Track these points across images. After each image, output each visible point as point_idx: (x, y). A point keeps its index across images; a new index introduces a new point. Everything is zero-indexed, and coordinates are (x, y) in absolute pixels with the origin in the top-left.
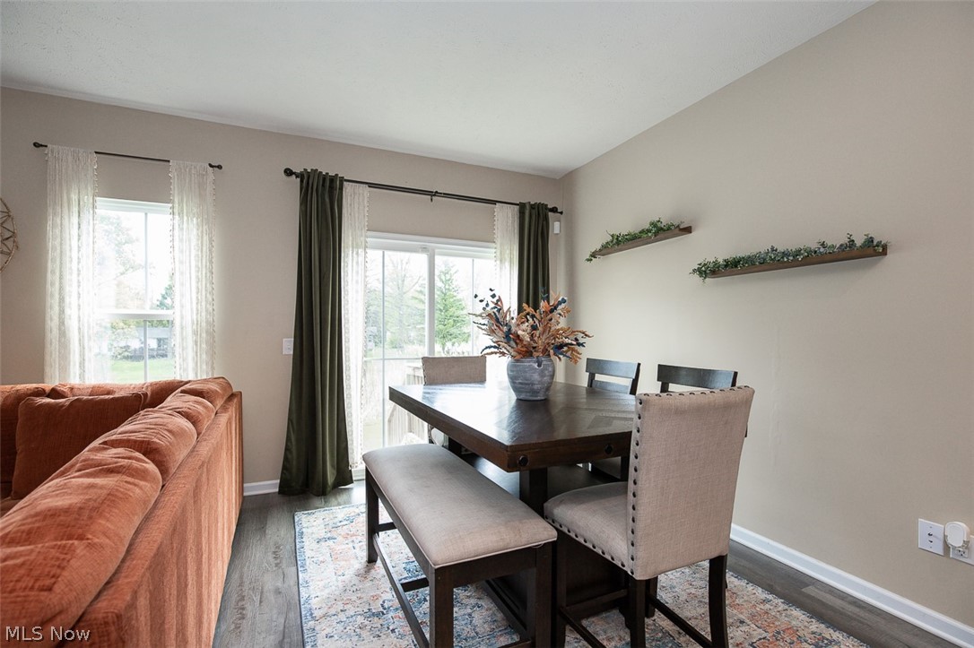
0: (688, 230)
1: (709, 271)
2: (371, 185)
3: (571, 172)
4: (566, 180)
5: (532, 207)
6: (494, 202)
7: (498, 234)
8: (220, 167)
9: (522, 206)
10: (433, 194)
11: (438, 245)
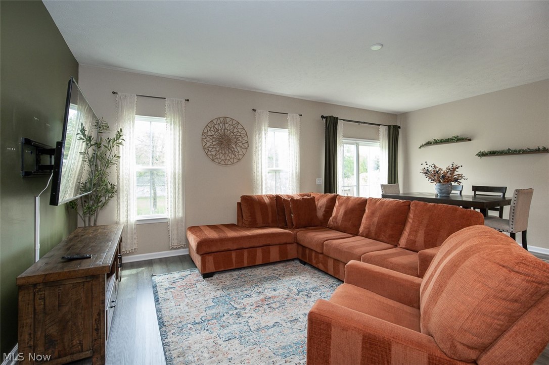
0: (470, 140)
1: (482, 155)
2: (344, 120)
3: (407, 113)
4: (404, 115)
5: (394, 126)
6: (379, 125)
7: (381, 137)
8: (301, 115)
9: (389, 127)
10: (359, 122)
11: (360, 142)
